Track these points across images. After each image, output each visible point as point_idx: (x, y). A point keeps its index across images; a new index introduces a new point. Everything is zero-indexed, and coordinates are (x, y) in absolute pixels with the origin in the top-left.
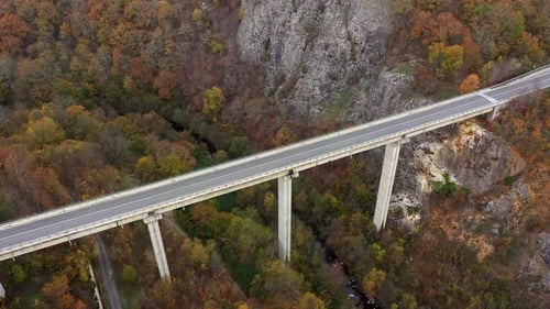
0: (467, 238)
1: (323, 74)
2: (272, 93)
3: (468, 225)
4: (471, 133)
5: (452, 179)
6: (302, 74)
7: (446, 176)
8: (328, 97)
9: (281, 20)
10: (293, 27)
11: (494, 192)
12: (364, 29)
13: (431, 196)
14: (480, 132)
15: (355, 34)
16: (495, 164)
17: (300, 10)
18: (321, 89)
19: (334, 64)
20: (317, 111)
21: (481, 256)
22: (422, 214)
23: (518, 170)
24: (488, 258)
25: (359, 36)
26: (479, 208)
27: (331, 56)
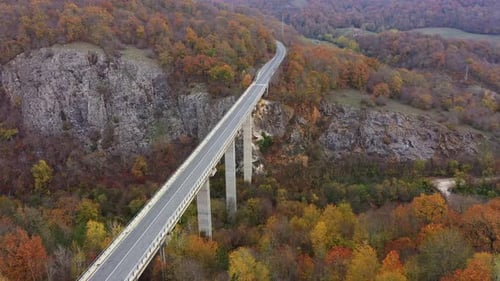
0: (293, 159)
1: (134, 117)
2: (94, 149)
3: (289, 153)
4: (263, 105)
5: (267, 134)
6: (114, 124)
7: (263, 134)
8: (147, 132)
9: (70, 91)
10: (86, 94)
11: (289, 130)
12: (149, 79)
13: (261, 150)
14: (267, 102)
15: (143, 83)
16: (281, 117)
17: (85, 80)
18: (139, 128)
19: (138, 108)
20: (145, 144)
21: (305, 164)
22: (263, 163)
23: (292, 114)
24: (309, 162)
25: (147, 83)
26: (288, 142)
27: (132, 104)
